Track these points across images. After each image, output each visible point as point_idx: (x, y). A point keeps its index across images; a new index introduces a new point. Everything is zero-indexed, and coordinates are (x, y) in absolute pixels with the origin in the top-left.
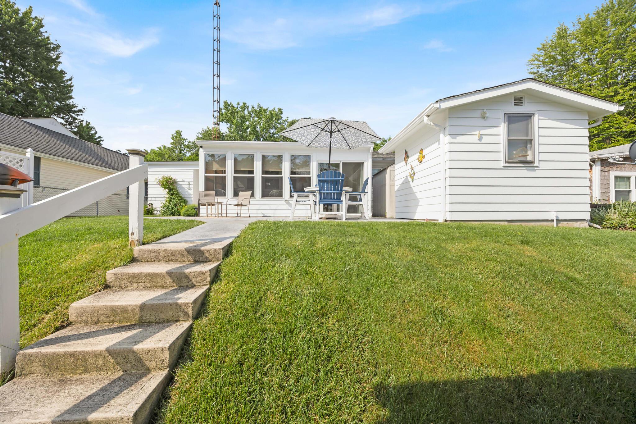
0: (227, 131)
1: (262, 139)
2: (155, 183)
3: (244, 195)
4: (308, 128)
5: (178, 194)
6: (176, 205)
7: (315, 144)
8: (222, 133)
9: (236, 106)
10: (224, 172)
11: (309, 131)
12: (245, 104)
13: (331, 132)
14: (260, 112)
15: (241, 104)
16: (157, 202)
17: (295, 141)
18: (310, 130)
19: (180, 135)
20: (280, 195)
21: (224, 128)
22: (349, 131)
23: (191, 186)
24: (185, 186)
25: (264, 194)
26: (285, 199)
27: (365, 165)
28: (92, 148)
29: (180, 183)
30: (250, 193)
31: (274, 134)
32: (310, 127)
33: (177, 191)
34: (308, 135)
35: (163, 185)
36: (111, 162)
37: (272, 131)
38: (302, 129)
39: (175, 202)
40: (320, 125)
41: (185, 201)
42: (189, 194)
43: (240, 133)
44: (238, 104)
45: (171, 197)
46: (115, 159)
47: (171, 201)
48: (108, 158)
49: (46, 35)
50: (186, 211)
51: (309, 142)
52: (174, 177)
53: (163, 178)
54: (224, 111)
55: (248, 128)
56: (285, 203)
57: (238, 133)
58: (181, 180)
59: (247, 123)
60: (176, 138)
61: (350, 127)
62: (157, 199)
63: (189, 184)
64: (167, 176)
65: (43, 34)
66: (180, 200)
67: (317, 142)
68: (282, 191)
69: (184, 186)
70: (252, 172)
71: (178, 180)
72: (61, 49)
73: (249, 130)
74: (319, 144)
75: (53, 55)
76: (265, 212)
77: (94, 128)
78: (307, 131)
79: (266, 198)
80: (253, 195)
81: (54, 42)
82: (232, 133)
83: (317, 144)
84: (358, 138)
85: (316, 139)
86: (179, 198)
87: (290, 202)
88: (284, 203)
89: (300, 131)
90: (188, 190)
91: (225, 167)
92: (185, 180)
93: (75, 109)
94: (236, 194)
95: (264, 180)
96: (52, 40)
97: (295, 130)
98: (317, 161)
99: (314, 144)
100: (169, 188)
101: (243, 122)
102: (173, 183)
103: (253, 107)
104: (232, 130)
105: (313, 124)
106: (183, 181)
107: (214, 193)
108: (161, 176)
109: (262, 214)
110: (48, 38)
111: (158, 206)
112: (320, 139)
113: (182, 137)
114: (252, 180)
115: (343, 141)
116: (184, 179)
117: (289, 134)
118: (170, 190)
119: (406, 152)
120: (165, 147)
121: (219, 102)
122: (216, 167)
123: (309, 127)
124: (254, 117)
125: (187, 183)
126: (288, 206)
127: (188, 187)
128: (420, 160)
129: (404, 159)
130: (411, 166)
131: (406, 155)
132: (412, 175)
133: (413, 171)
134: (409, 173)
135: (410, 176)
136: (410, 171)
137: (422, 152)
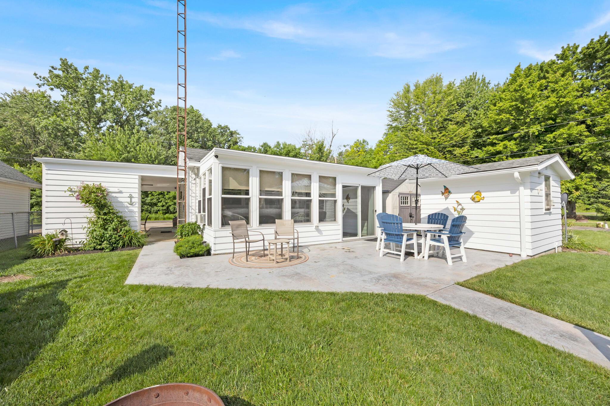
5: (116, 213)
9: (81, 70)
12: (97, 71)
15: (91, 70)
16: (75, 226)
23: (133, 200)
24: (124, 199)
26: (315, 225)
27: (377, 189)
29: (114, 195)
42: (131, 212)
44: (87, 68)
45: (103, 218)
58: (116, 190)
63: (131, 197)
64: (88, 183)
69: (120, 200)
70: (280, 193)
71: (111, 190)
86: (119, 219)
90: (129, 206)
92: (123, 190)
100: (96, 203)
102: (103, 194)
106: (120, 192)
116: (121, 189)
118: (102, 206)
119: (446, 189)
125: (128, 195)
126: (317, 232)
127: (130, 201)
128: (477, 200)
129: (443, 194)
130: (457, 201)
131: (446, 191)
132: (459, 210)
133: (460, 207)
134: (453, 207)
135: (455, 210)
136: (456, 206)
137: (479, 194)
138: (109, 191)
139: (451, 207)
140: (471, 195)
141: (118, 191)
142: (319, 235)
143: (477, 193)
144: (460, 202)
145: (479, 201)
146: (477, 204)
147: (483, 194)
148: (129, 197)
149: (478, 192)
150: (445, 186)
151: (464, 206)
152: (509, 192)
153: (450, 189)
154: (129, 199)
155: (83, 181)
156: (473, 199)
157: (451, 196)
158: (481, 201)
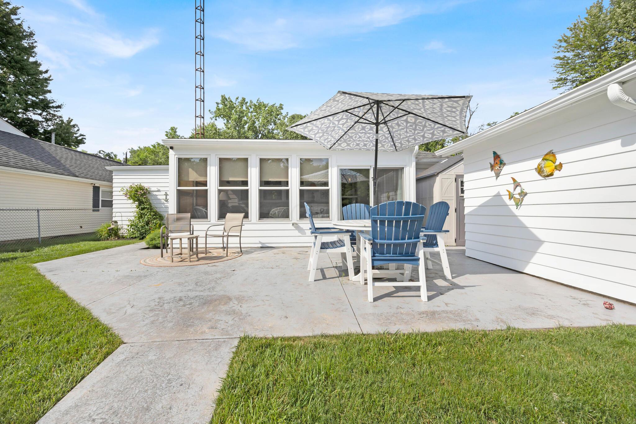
0: (224, 127)
1: (260, 135)
2: (121, 193)
3: (233, 218)
4: (336, 117)
5: (151, 208)
6: (147, 223)
7: (342, 145)
8: (219, 129)
9: (234, 101)
10: (205, 184)
11: (337, 123)
12: (244, 99)
13: (377, 124)
14: (259, 107)
15: (240, 100)
16: (124, 218)
17: (305, 138)
18: (339, 121)
19: (175, 132)
20: (286, 215)
21: (220, 124)
22: (406, 121)
23: (168, 197)
24: (161, 196)
25: (263, 215)
26: (293, 222)
27: (406, 170)
28: (47, 149)
29: (155, 193)
30: (242, 215)
31: (273, 130)
32: (340, 116)
33: (150, 204)
34: (334, 130)
35: (131, 197)
36: (71, 166)
37: (270, 127)
38: (326, 120)
39: (146, 219)
40: (356, 111)
41: (160, 216)
42: (167, 207)
43: (237, 129)
44: (237, 99)
45: (142, 212)
46: (78, 162)
47: (141, 217)
48: (68, 162)
49: (17, 22)
50: (152, 240)
51: (333, 141)
52: (146, 186)
53: (131, 187)
54: (221, 106)
55: (246, 123)
56: (293, 228)
57: (235, 129)
58: (155, 189)
59: (245, 118)
60: (171, 134)
61: (410, 113)
62: (123, 214)
64: (136, 184)
65: (15, 21)
66: (154, 215)
67: (345, 141)
68: (288, 209)
69: (159, 197)
70: (245, 183)
71: (153, 189)
72: (34, 37)
73: (246, 127)
74: (348, 145)
75: (25, 43)
76: (264, 240)
77: (77, 125)
78: (334, 123)
79: (266, 221)
80: (246, 216)
81: (27, 30)
82: (229, 128)
83: (346, 144)
84: (419, 133)
85: (344, 137)
86: (152, 214)
87: (301, 226)
88: (290, 226)
89: (322, 124)
90: (165, 202)
91: (206, 176)
92: (161, 189)
93: (54, 104)
94: (222, 216)
95: (263, 194)
96: (25, 27)
97: (314, 122)
98: (338, 166)
99: (340, 145)
100: (138, 200)
101: (240, 118)
102: (145, 194)
103: (251, 102)
104: (229, 126)
105: (346, 111)
106: (159, 191)
107: (189, 215)
108: (129, 185)
109: (260, 243)
110: (20, 25)
111: (124, 223)
112: (351, 137)
113: (177, 133)
114: (245, 195)
115: (387, 138)
116: (159, 188)
117: (304, 128)
118: (141, 203)
119: (496, 156)
120: (159, 144)
121: (203, 88)
122: (193, 176)
123: (338, 115)
124: (252, 112)
125: (164, 193)
126: (297, 231)
127: (165, 198)
128: (547, 171)
129: (492, 167)
130: (514, 180)
131: (497, 161)
132: (517, 196)
133: (518, 190)
134: (508, 191)
135: (511, 197)
136: (511, 188)
137: (552, 158)
138: (151, 190)
139: (503, 192)
140: (535, 163)
141: (157, 190)
142: (301, 235)
143: (547, 157)
144: (518, 180)
145: (552, 175)
146: (549, 181)
147: (560, 158)
148: (164, 195)
149: (550, 155)
150: (495, 153)
151: (526, 187)
152: (619, 141)
153: (504, 158)
154: (165, 196)
155: (134, 183)
156: (540, 170)
157: (506, 169)
158: (556, 173)
